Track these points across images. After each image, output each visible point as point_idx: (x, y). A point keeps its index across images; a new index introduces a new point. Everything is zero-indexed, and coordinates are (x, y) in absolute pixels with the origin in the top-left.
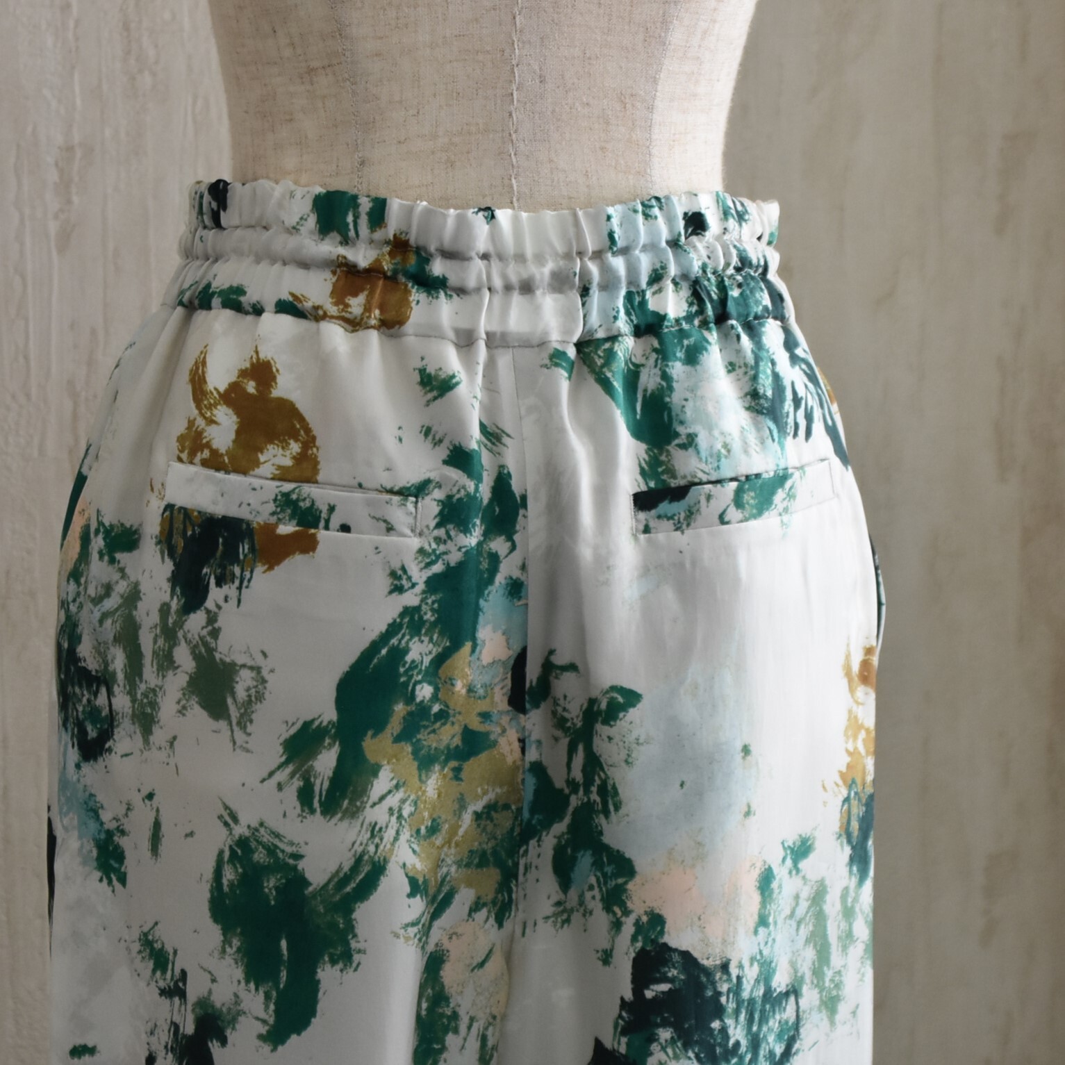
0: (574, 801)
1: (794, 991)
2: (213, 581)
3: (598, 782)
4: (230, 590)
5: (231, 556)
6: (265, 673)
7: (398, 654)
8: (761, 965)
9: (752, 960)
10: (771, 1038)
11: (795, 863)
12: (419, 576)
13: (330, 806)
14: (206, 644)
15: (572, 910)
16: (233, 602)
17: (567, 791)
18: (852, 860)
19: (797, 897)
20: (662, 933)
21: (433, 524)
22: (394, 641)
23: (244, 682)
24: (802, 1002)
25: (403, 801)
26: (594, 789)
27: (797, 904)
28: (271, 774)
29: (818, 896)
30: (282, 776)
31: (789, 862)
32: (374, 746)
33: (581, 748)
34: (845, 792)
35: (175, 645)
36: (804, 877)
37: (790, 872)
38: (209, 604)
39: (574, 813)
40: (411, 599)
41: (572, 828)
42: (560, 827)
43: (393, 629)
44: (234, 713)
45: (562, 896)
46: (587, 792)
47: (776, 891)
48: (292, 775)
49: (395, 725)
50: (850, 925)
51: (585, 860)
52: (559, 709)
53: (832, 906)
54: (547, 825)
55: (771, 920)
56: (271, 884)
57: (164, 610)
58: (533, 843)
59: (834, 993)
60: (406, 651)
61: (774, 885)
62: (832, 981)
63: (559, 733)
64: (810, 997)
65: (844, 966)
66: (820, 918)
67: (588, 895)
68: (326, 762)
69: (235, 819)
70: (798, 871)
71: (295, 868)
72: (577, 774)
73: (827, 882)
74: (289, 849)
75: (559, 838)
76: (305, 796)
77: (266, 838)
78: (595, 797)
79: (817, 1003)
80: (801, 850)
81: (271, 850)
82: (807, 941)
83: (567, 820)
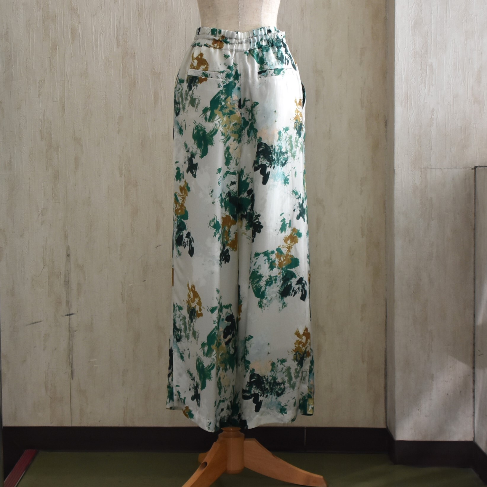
0: (250, 122)
1: (286, 152)
2: (193, 86)
3: (253, 118)
4: (195, 87)
5: (195, 82)
6: (200, 100)
7: (219, 97)
8: (279, 147)
9: (277, 146)
10: (282, 159)
11: (286, 131)
12: (222, 85)
13: (209, 120)
14: (192, 96)
15: (250, 141)
16: (196, 89)
17: (249, 121)
18: (297, 133)
19: (286, 137)
20: (261, 140)
21: (224, 77)
22: (219, 95)
23: (197, 101)
24: (288, 155)
25: (220, 120)
26: (253, 119)
27: (286, 138)
28: (201, 115)
29: (291, 137)
30: (202, 116)
31: (284, 131)
32: (216, 111)
33: (251, 113)
34: (295, 121)
35: (187, 96)
36: (287, 134)
37: (285, 133)
38: (192, 89)
39: (250, 124)
40: (221, 89)
41: (250, 127)
42: (248, 127)
43: (218, 93)
44: (195, 106)
45: (248, 139)
46: (252, 120)
47: (282, 135)
48: (204, 115)
49: (219, 108)
50: (297, 144)
51: (252, 131)
52: (247, 107)
53: (293, 139)
54: (246, 127)
55: (281, 139)
56: (201, 132)
57: (186, 91)
58: (244, 130)
59: (294, 154)
60: (220, 97)
61: (281, 134)
62: (294, 152)
63: (247, 111)
64: (289, 154)
65: (296, 150)
66: (291, 142)
67: (253, 137)
68: (209, 113)
69: (196, 122)
70: (286, 133)
71: (204, 130)
72: (250, 118)
73: (292, 136)
74: (203, 127)
75: (248, 129)
76: (206, 119)
77: (200, 125)
78: (253, 121)
79: (291, 155)
80: (287, 129)
81: (201, 127)
82: (289, 145)
83: (249, 126)
